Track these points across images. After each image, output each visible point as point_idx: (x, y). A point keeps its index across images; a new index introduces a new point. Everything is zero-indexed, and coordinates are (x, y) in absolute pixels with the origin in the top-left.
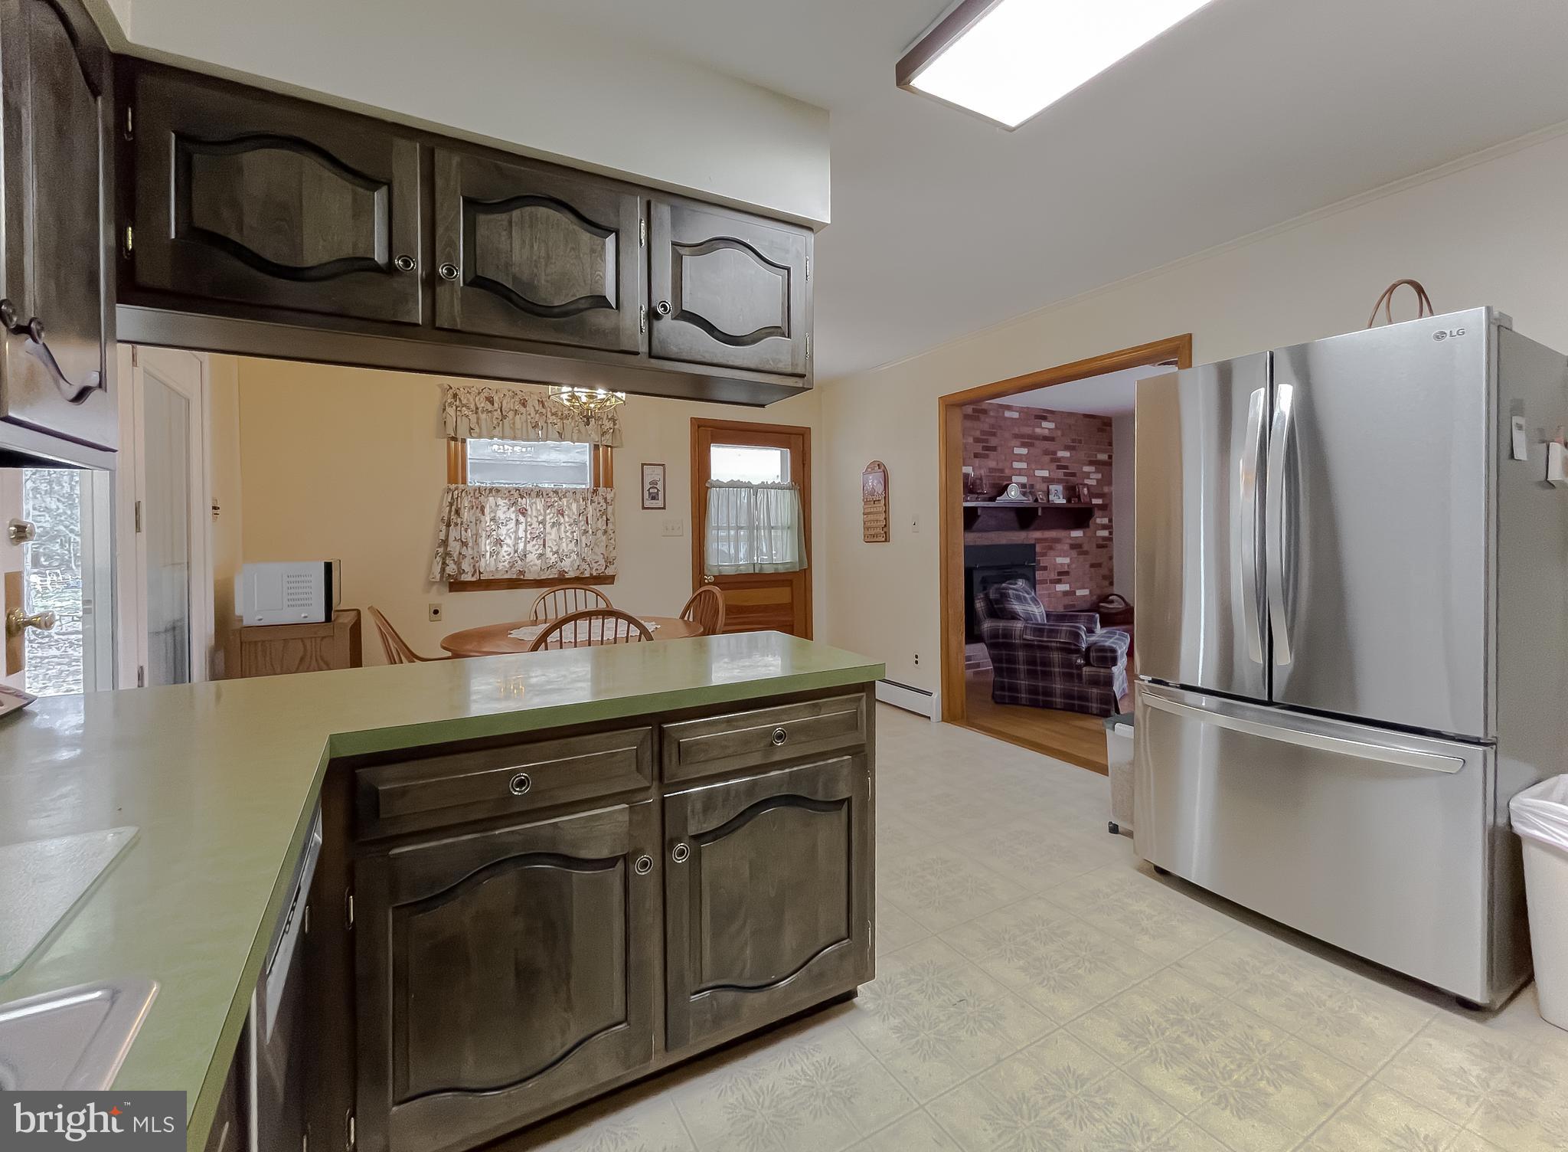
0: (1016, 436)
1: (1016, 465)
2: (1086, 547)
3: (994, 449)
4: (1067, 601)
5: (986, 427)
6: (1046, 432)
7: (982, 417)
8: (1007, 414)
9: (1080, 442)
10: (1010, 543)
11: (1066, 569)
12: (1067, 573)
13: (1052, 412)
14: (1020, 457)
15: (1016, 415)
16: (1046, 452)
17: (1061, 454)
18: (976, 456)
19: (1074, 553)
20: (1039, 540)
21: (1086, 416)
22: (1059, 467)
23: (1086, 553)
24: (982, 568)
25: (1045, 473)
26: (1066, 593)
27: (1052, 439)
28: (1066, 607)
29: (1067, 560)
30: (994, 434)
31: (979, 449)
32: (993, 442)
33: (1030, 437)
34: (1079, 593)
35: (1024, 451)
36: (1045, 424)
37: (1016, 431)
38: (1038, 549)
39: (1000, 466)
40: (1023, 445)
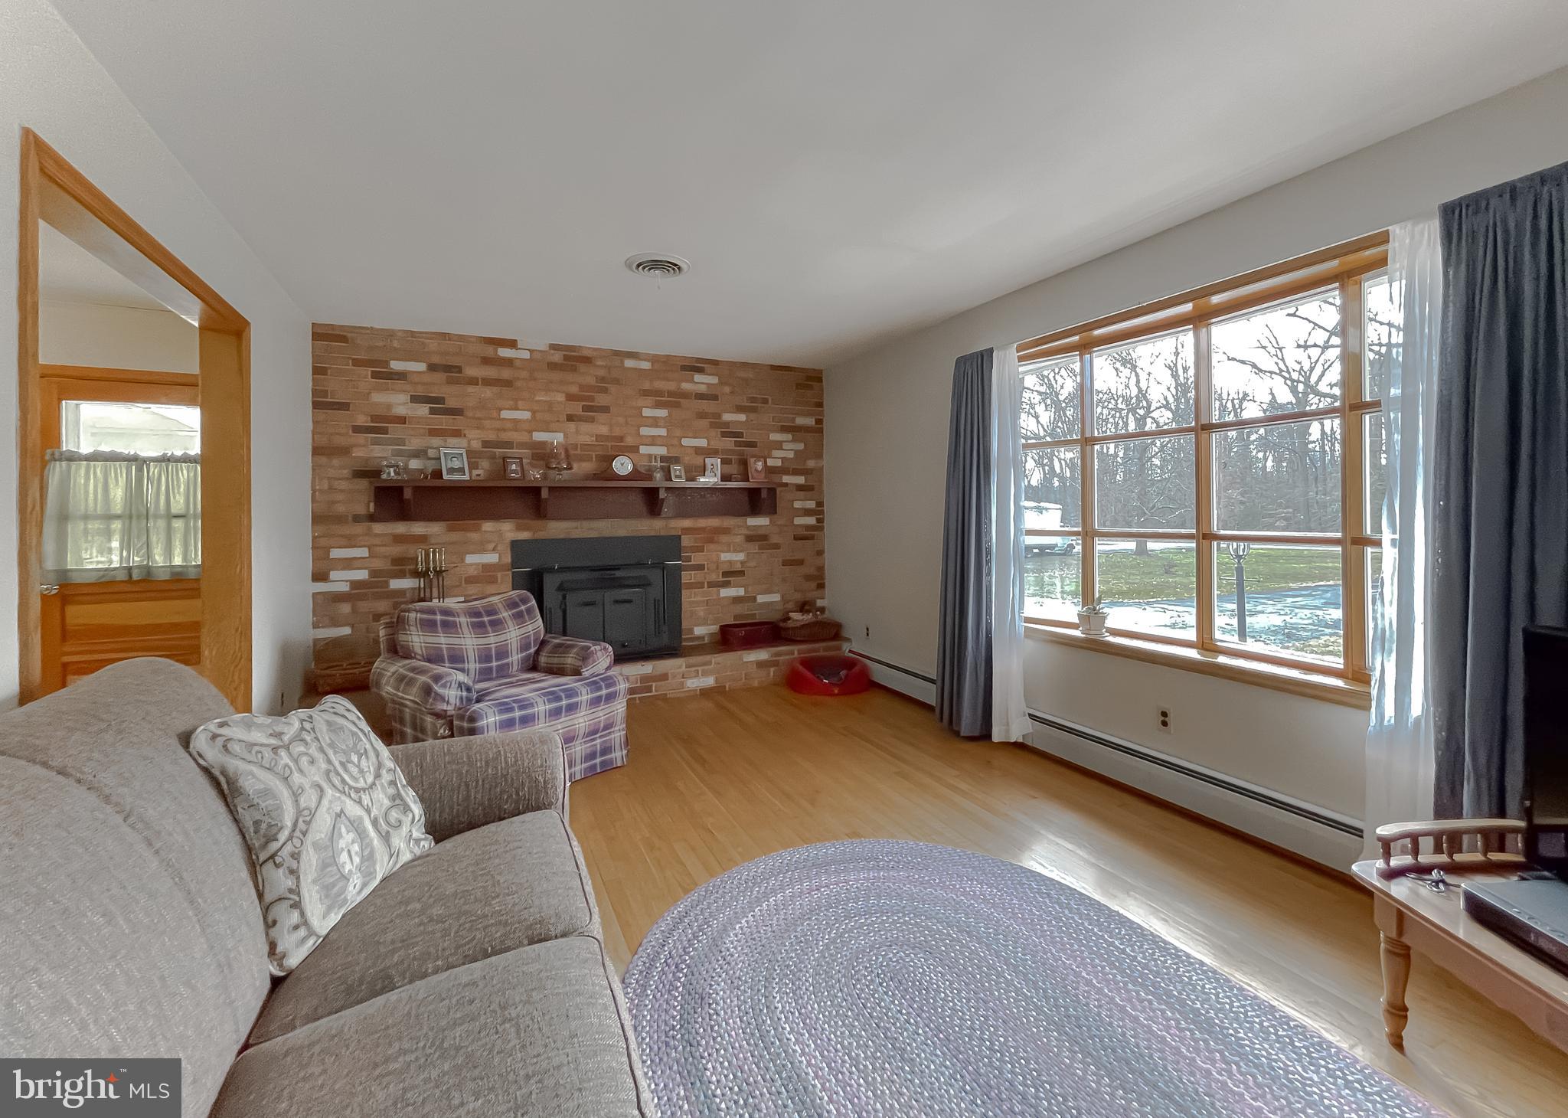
0: (646, 393)
1: (645, 431)
2: (775, 539)
3: (605, 409)
4: (739, 609)
5: (590, 380)
6: (703, 389)
7: (582, 368)
8: (629, 363)
9: (765, 401)
10: (634, 534)
11: (738, 567)
12: (741, 573)
13: (715, 363)
14: (655, 422)
15: (646, 365)
16: (702, 415)
17: (727, 417)
18: (570, 418)
19: (754, 548)
20: (687, 531)
21: (773, 367)
22: (724, 435)
23: (777, 546)
25: (703, 443)
26: (737, 600)
27: (715, 398)
28: (736, 617)
29: (741, 556)
30: (605, 391)
31: (576, 408)
32: (601, 400)
33: (671, 394)
34: (761, 599)
35: (662, 413)
36: (698, 378)
37: (647, 386)
38: (686, 541)
39: (617, 432)
40: (659, 405)
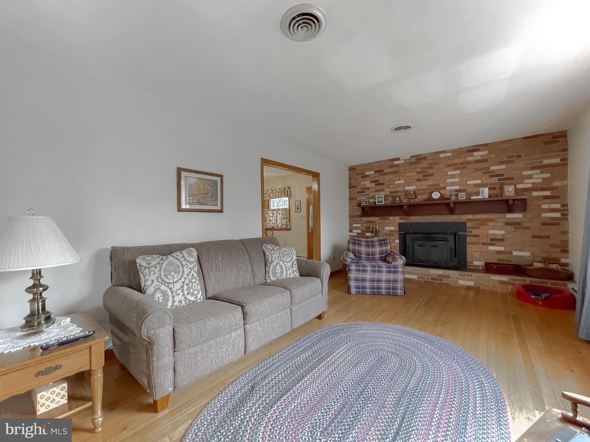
0: (449, 166)
1: (449, 181)
2: (526, 225)
3: (432, 175)
4: (500, 257)
5: (425, 165)
6: (479, 158)
7: (422, 161)
8: (442, 155)
9: (519, 156)
10: (444, 221)
11: (500, 237)
12: (502, 240)
13: (487, 145)
14: (453, 176)
15: (449, 154)
16: (477, 170)
17: (493, 168)
18: (418, 180)
19: (511, 228)
20: (469, 220)
21: (525, 138)
22: (491, 176)
23: (528, 228)
24: (413, 233)
25: (479, 182)
26: (499, 252)
27: (486, 161)
28: (498, 260)
29: (502, 232)
30: (431, 168)
31: (420, 176)
32: (430, 172)
33: (461, 163)
34: (515, 253)
35: (458, 172)
36: (476, 154)
37: (450, 162)
38: (469, 224)
39: (436, 183)
40: (455, 169)
